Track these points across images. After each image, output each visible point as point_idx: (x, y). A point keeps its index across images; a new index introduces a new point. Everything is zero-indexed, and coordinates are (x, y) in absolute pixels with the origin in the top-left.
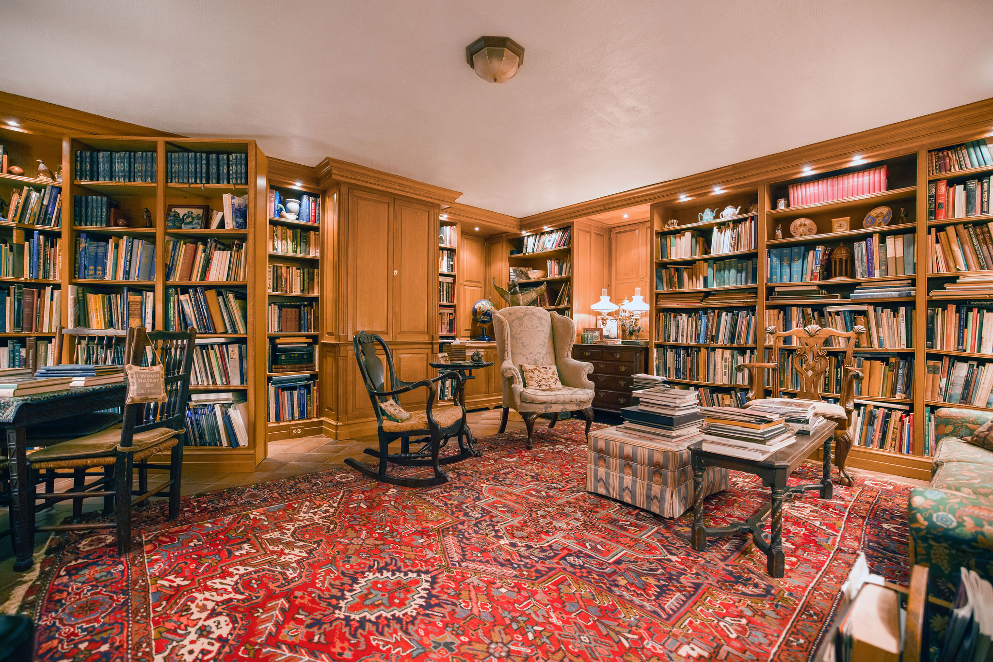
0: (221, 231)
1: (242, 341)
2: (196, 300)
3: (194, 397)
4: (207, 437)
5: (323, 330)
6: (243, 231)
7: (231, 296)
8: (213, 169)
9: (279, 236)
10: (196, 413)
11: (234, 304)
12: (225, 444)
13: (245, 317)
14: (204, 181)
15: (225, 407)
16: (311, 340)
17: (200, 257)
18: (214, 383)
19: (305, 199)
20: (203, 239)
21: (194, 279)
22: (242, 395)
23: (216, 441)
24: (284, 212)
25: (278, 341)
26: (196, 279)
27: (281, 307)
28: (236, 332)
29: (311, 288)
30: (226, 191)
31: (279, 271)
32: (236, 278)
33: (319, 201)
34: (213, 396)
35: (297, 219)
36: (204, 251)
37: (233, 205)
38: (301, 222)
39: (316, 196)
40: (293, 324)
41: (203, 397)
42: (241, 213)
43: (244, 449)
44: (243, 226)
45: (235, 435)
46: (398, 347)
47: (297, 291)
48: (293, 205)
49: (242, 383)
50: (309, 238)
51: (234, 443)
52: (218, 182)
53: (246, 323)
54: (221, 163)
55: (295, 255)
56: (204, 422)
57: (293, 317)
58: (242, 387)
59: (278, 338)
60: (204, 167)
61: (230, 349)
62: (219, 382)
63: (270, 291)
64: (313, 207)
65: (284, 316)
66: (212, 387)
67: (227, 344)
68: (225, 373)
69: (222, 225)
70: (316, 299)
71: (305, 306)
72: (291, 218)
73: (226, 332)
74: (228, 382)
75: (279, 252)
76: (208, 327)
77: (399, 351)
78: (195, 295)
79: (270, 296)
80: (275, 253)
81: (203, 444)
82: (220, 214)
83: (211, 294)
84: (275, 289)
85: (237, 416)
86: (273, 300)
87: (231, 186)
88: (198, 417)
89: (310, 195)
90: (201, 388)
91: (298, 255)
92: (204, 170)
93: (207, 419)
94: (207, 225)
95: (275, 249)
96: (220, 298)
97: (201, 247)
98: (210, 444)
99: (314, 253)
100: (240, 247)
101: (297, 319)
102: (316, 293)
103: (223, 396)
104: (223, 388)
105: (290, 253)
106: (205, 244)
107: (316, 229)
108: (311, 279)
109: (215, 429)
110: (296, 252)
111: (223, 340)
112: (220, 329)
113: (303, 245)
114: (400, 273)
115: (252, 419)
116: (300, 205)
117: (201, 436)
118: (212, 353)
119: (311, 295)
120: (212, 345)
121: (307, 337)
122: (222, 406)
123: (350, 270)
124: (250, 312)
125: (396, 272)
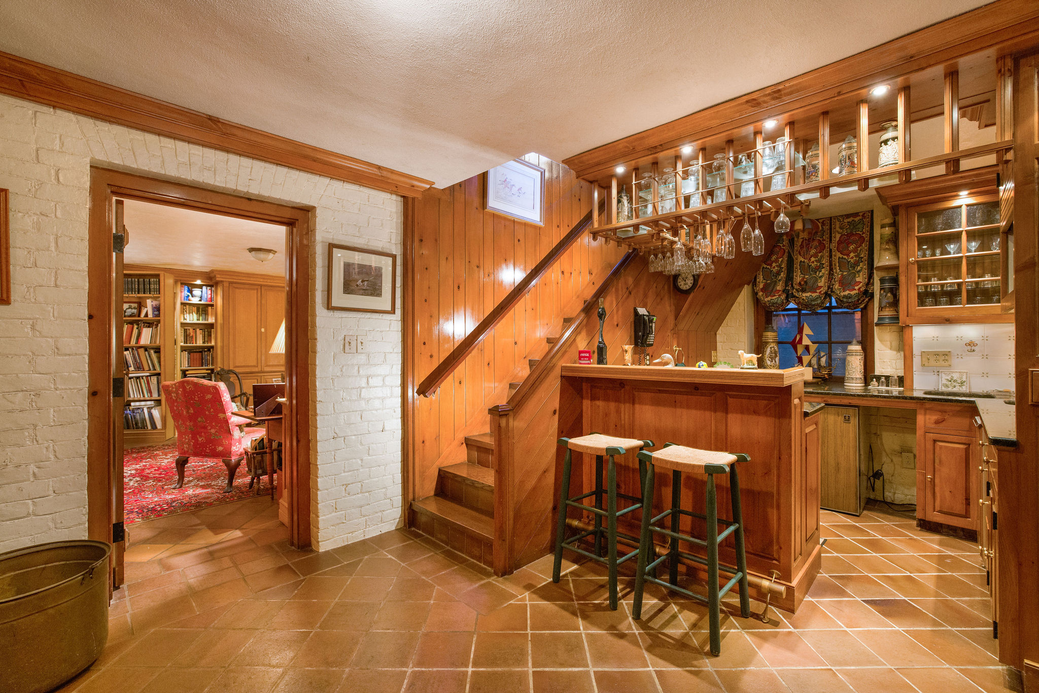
0: (146, 318)
1: (159, 374)
2: (133, 354)
3: (132, 404)
4: (140, 425)
5: (217, 365)
6: (158, 318)
7: (152, 351)
8: (141, 286)
9: (188, 312)
10: (133, 412)
11: (154, 356)
12: (149, 427)
13: (159, 362)
14: (137, 293)
15: (150, 409)
16: (209, 371)
17: (135, 331)
18: (144, 396)
19: (204, 288)
20: (137, 322)
21: (132, 343)
22: (158, 402)
23: (144, 427)
24: (190, 297)
25: (187, 373)
26: (133, 342)
27: (189, 353)
28: (155, 370)
29: (210, 341)
30: (149, 298)
31: (188, 332)
32: (155, 342)
33: (213, 289)
34: (143, 403)
35: (200, 300)
36: (137, 328)
37: (152, 305)
38: (202, 302)
39: (211, 286)
40: (198, 362)
41: (138, 404)
42: (157, 309)
43: (160, 430)
44: (159, 315)
45: (155, 423)
46: (265, 374)
47: (200, 343)
48: (197, 292)
49: (159, 396)
50: (208, 311)
51: (154, 427)
52: (144, 293)
53: (160, 365)
54: (146, 283)
55: (198, 322)
56: (138, 417)
57: (198, 358)
58: (158, 398)
59: (187, 370)
60: (136, 285)
61: (152, 379)
62: (146, 396)
63: (182, 344)
64: (210, 293)
65: (192, 358)
66: (142, 398)
67: (150, 376)
68: (150, 391)
69: (146, 315)
70: (212, 347)
71: (205, 351)
72: (195, 300)
73: (150, 370)
74: (151, 396)
75: (188, 321)
76: (139, 367)
77: (266, 377)
78: (132, 351)
79: (182, 347)
80: (185, 321)
81: (138, 428)
82: (146, 309)
83: (141, 351)
84: (186, 342)
85: (156, 413)
86: (183, 349)
87: (151, 295)
88: (135, 414)
89: (207, 286)
90: (136, 399)
91: (201, 322)
92: (136, 287)
93: (140, 416)
94: (139, 316)
95: (185, 319)
96: (147, 353)
97: (135, 326)
98: (141, 428)
99: (211, 320)
100: (157, 326)
101: (201, 360)
102: (213, 344)
103: (149, 403)
104: (148, 399)
105: (195, 321)
106: (138, 325)
107: (212, 305)
108: (210, 335)
109: (144, 420)
110: (199, 320)
111: (148, 374)
112: (146, 368)
113: (204, 315)
114: (266, 330)
115: (164, 414)
116: (202, 291)
117: (136, 424)
118: (142, 380)
119: (209, 344)
120: (142, 377)
121: (207, 370)
122: (148, 408)
123: (231, 330)
124: (162, 359)
125: (263, 330)
